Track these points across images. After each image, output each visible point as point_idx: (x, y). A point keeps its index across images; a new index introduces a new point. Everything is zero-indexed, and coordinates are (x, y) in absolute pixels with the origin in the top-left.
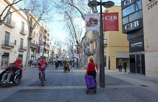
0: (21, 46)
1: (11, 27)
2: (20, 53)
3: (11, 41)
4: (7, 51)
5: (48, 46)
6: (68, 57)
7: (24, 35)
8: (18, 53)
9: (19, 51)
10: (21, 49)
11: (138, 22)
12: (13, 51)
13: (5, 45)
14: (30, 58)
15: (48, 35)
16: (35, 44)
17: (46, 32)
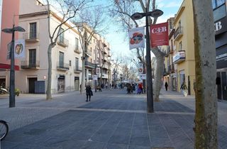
0: (77, 66)
1: (64, 46)
2: (76, 75)
3: (66, 62)
4: (62, 74)
5: (109, 64)
6: (138, 77)
7: (79, 53)
8: (74, 75)
9: (75, 73)
10: (77, 71)
11: (220, 23)
12: (69, 73)
13: (60, 67)
14: (88, 81)
15: (109, 49)
16: (93, 62)
17: (105, 46)
